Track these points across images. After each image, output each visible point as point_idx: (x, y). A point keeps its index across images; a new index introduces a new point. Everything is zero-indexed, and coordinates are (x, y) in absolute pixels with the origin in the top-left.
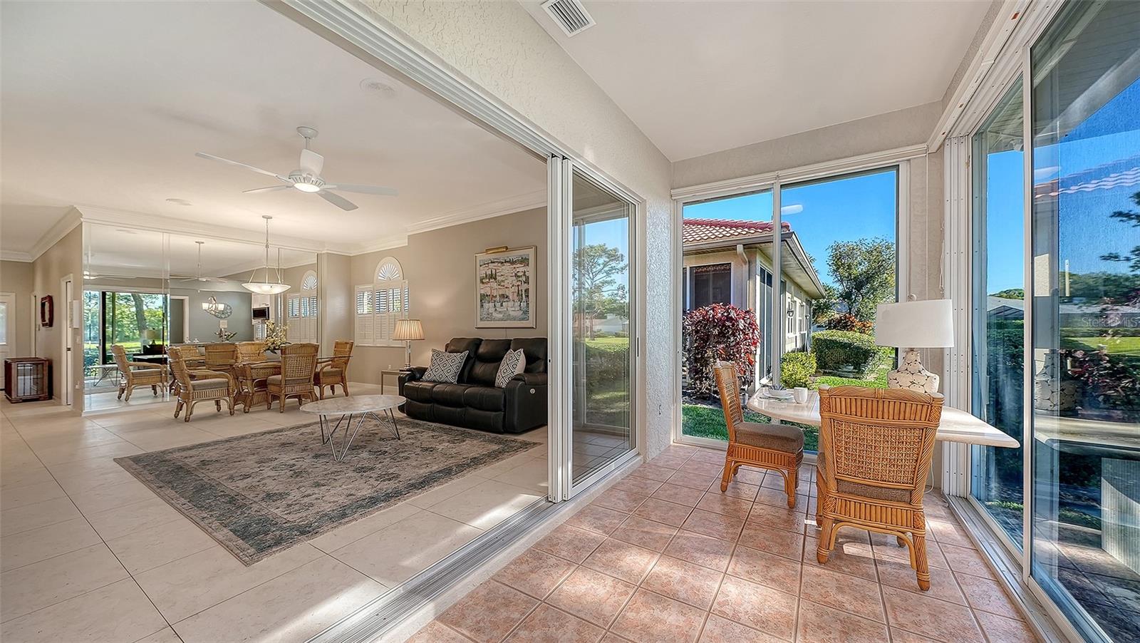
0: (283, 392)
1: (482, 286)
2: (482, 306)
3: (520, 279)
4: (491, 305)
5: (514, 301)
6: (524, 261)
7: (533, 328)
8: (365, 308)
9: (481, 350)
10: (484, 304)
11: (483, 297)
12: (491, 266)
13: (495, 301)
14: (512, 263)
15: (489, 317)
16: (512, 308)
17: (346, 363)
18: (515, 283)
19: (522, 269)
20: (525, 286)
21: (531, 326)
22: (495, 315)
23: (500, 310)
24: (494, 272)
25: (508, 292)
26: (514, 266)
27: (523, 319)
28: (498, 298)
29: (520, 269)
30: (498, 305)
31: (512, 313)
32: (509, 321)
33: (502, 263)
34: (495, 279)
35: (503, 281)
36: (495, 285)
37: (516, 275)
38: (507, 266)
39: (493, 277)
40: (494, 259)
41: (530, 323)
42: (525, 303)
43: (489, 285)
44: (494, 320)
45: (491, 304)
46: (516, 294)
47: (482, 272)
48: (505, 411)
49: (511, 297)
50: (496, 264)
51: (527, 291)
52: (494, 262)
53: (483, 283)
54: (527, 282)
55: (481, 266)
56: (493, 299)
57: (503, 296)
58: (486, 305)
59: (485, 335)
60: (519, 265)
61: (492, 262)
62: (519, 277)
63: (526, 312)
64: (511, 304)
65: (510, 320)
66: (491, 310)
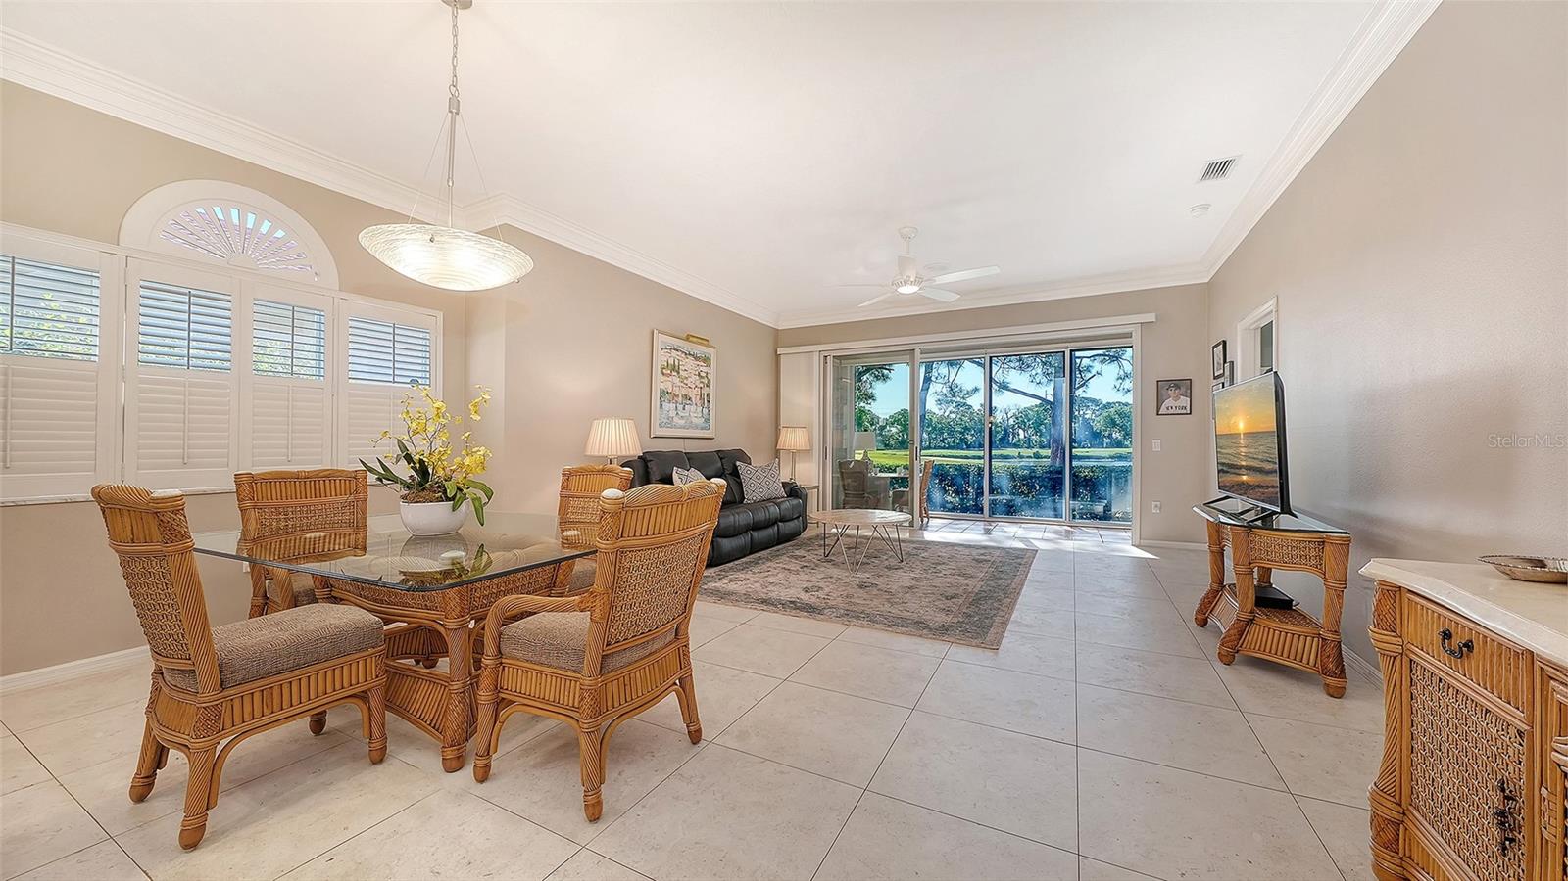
1: (663, 378)
2: (662, 406)
3: (703, 380)
4: (673, 406)
5: (696, 405)
6: (707, 360)
7: (714, 439)
10: (664, 404)
11: (663, 393)
12: (675, 354)
13: (677, 402)
14: (696, 358)
15: (670, 421)
16: (694, 413)
18: (697, 383)
19: (704, 369)
20: (706, 390)
21: (710, 436)
22: (676, 419)
23: (683, 414)
24: (677, 364)
25: (690, 393)
27: (705, 428)
28: (680, 398)
30: (680, 407)
31: (695, 420)
32: (690, 429)
33: (685, 354)
34: (678, 372)
35: (686, 378)
36: (677, 380)
37: (699, 374)
38: (691, 361)
39: (675, 369)
40: (678, 346)
41: (711, 433)
43: (671, 378)
44: (676, 427)
45: (671, 404)
46: (698, 397)
47: (663, 358)
49: (693, 400)
50: (679, 354)
51: (708, 395)
52: (678, 350)
53: (663, 374)
55: (662, 349)
56: (675, 398)
57: (685, 397)
58: (666, 406)
60: (701, 363)
61: (675, 349)
62: (702, 377)
63: (707, 420)
64: (693, 408)
65: (693, 427)
66: (673, 414)
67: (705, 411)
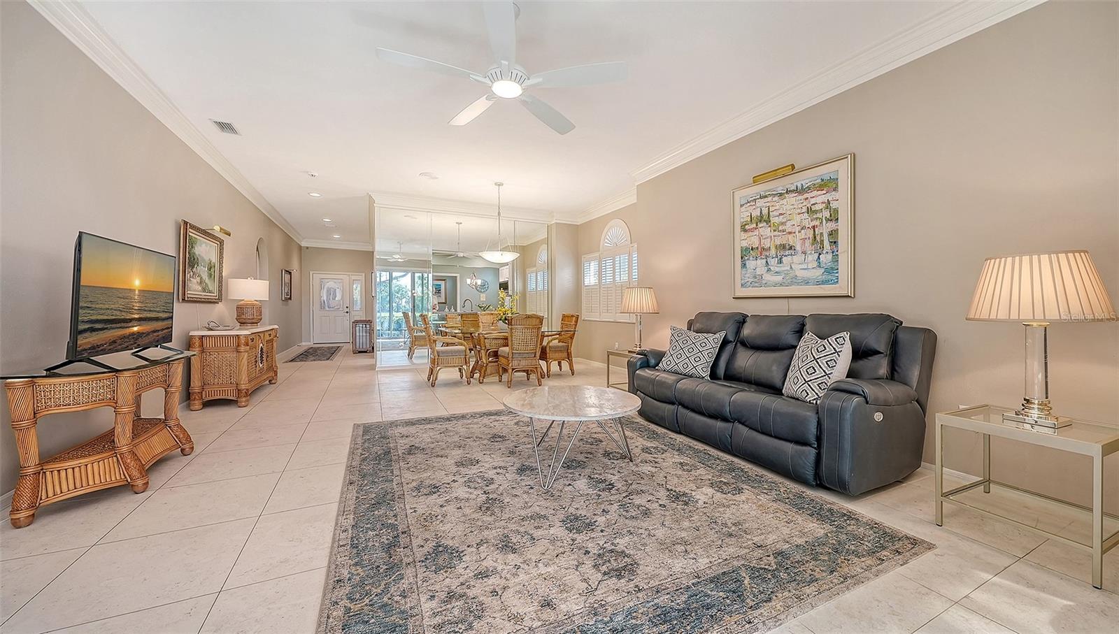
0: (510, 365)
1: (744, 235)
2: (744, 265)
3: (819, 215)
4: (761, 262)
5: (804, 253)
6: (829, 184)
7: (848, 296)
8: (590, 279)
9: (747, 331)
10: (747, 262)
11: (746, 252)
12: (760, 203)
13: (766, 256)
14: (800, 191)
15: (758, 280)
16: (804, 266)
17: (572, 338)
18: (807, 223)
19: (822, 199)
20: (826, 228)
21: (844, 293)
22: (768, 278)
23: (777, 269)
24: (765, 211)
25: (791, 240)
26: (806, 195)
27: (824, 282)
28: (773, 252)
29: (819, 198)
30: (773, 262)
31: (800, 274)
32: (793, 286)
33: (781, 194)
34: (768, 221)
35: (783, 224)
36: (767, 231)
37: (809, 211)
38: (792, 199)
39: (764, 219)
40: (765, 191)
41: (842, 288)
42: (830, 257)
43: (756, 232)
45: (759, 261)
46: (808, 243)
47: (743, 215)
48: (819, 447)
49: (798, 248)
50: (770, 199)
51: (834, 234)
52: (766, 197)
53: (745, 231)
54: (834, 218)
55: (741, 206)
56: (764, 253)
57: (783, 247)
58: (751, 264)
59: (749, 309)
60: (815, 193)
61: (761, 198)
62: (816, 212)
63: (832, 270)
64: (799, 258)
65: (798, 284)
66: (761, 270)
67: (826, 258)
